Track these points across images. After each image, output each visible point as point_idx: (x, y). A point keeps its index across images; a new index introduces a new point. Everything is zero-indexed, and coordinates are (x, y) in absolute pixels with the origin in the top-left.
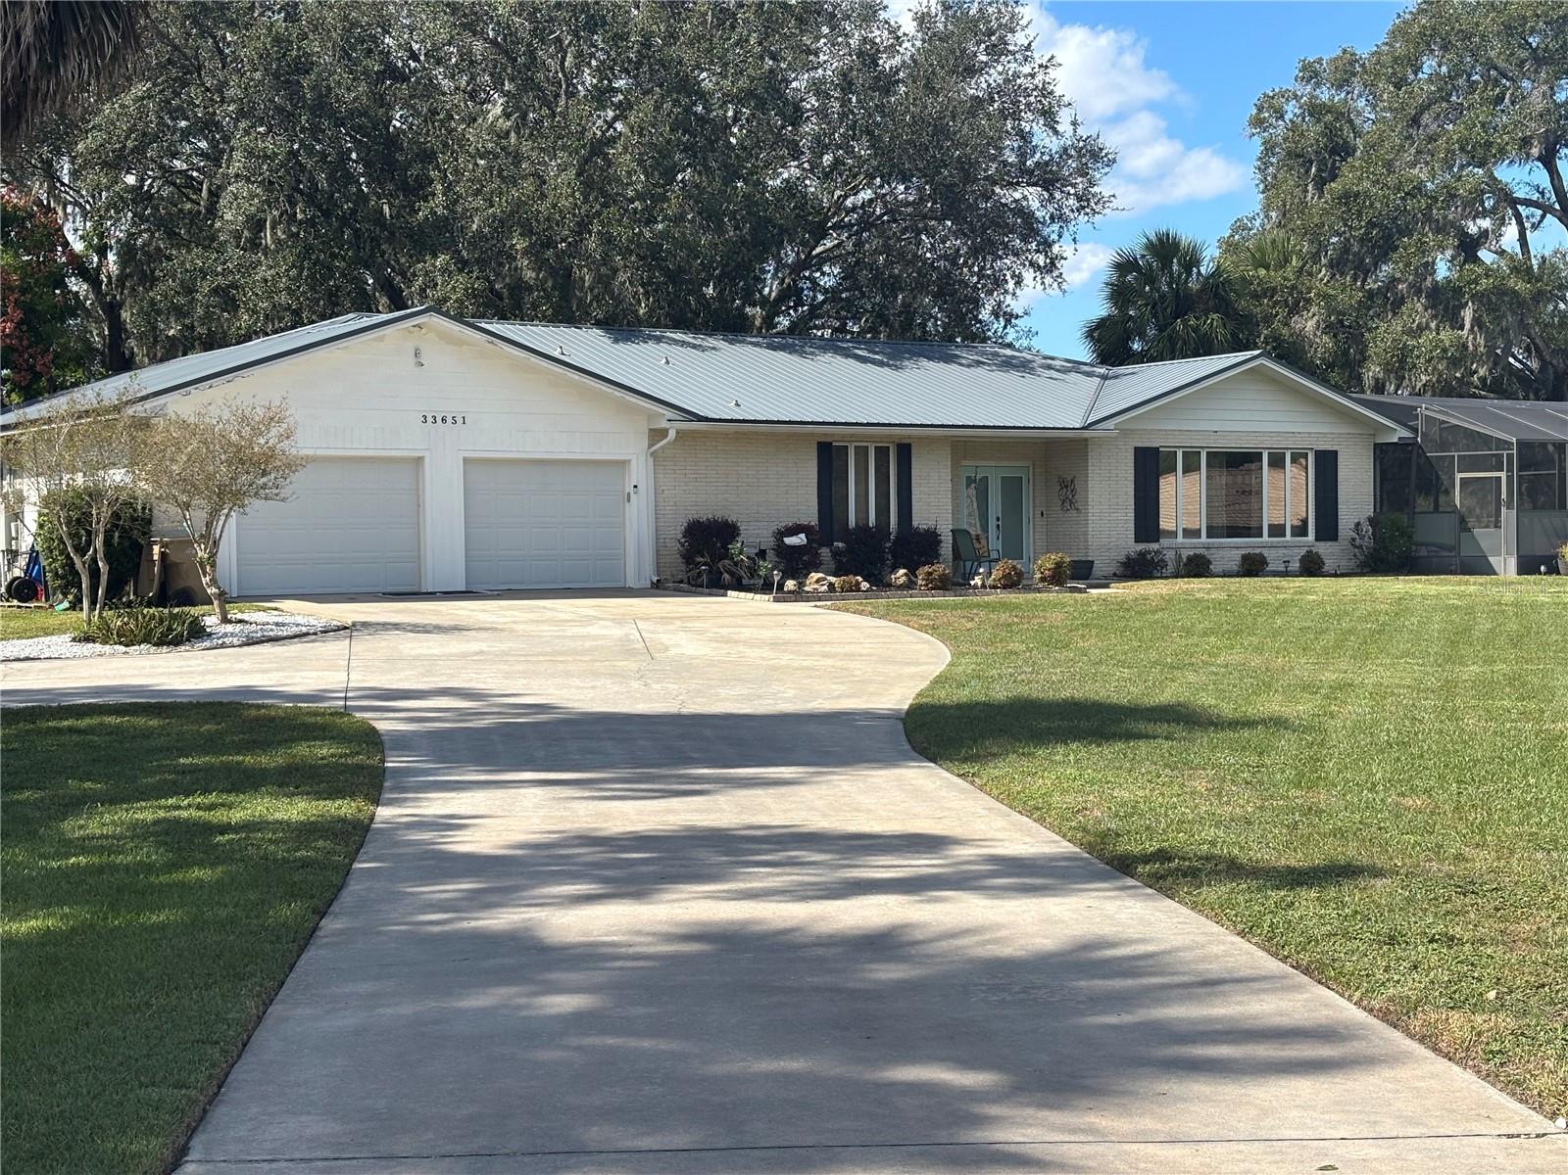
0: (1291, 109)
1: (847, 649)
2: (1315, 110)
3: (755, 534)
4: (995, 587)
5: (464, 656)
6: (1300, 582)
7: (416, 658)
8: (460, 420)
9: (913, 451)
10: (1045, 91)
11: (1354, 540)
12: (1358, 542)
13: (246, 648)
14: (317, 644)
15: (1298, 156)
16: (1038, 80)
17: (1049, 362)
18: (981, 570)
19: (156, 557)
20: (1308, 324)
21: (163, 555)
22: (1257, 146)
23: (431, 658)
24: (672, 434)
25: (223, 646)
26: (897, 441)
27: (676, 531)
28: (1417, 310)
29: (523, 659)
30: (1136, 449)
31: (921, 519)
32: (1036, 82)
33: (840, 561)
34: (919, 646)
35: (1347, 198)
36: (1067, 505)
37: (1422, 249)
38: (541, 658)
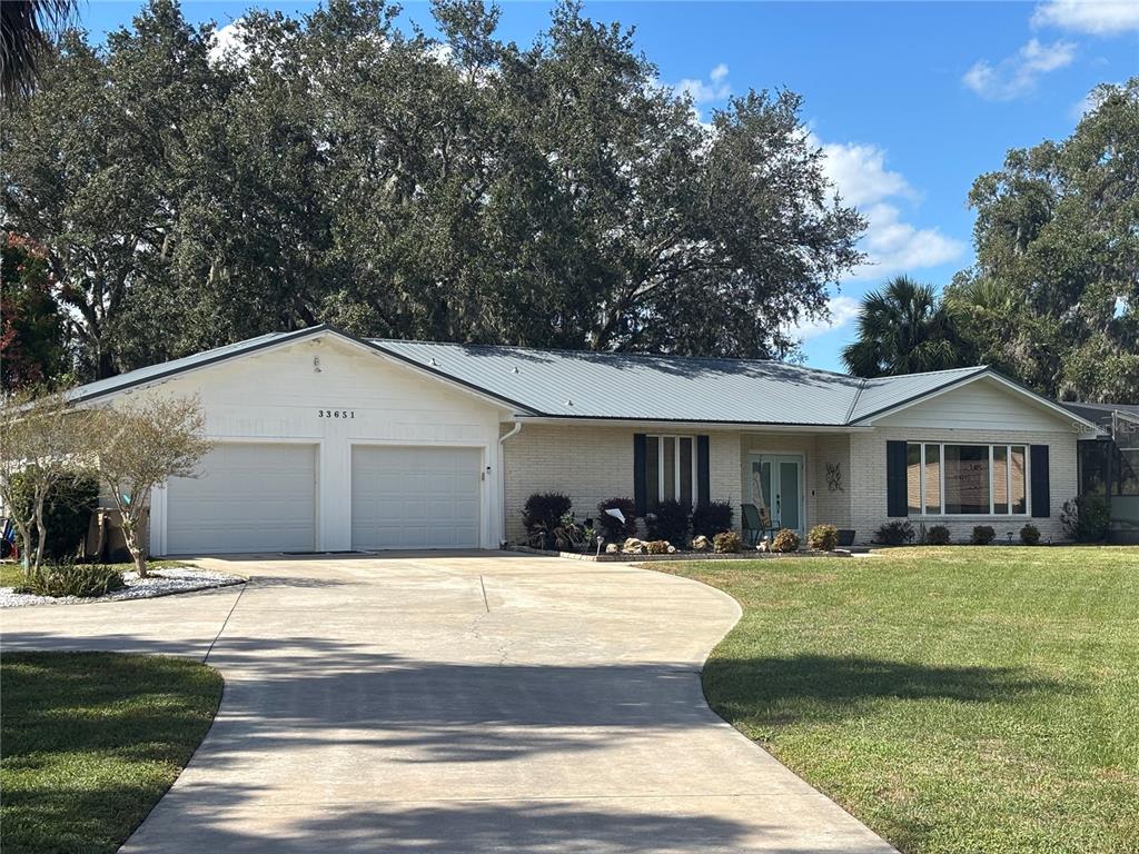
0: (1002, 188)
1: (655, 604)
2: (1021, 187)
3: (584, 505)
4: (777, 551)
5: (330, 608)
6: (1022, 551)
7: (289, 610)
8: (349, 415)
9: (711, 442)
10: (814, 175)
11: (1063, 516)
12: (1066, 518)
13: (154, 599)
14: (214, 596)
15: (1008, 222)
16: (809, 166)
17: (818, 374)
18: (766, 537)
19: (100, 523)
20: (1018, 348)
21: (105, 521)
22: (975, 214)
23: (302, 610)
24: (518, 427)
25: (136, 597)
26: (697, 433)
27: (520, 504)
28: (1102, 340)
29: (379, 610)
30: (888, 442)
31: (717, 495)
32: (807, 167)
33: (652, 529)
34: (716, 602)
35: (1045, 252)
36: (833, 486)
37: (1106, 292)
38: (395, 610)
